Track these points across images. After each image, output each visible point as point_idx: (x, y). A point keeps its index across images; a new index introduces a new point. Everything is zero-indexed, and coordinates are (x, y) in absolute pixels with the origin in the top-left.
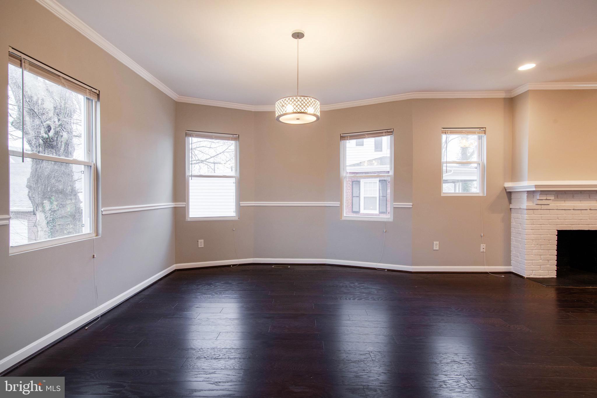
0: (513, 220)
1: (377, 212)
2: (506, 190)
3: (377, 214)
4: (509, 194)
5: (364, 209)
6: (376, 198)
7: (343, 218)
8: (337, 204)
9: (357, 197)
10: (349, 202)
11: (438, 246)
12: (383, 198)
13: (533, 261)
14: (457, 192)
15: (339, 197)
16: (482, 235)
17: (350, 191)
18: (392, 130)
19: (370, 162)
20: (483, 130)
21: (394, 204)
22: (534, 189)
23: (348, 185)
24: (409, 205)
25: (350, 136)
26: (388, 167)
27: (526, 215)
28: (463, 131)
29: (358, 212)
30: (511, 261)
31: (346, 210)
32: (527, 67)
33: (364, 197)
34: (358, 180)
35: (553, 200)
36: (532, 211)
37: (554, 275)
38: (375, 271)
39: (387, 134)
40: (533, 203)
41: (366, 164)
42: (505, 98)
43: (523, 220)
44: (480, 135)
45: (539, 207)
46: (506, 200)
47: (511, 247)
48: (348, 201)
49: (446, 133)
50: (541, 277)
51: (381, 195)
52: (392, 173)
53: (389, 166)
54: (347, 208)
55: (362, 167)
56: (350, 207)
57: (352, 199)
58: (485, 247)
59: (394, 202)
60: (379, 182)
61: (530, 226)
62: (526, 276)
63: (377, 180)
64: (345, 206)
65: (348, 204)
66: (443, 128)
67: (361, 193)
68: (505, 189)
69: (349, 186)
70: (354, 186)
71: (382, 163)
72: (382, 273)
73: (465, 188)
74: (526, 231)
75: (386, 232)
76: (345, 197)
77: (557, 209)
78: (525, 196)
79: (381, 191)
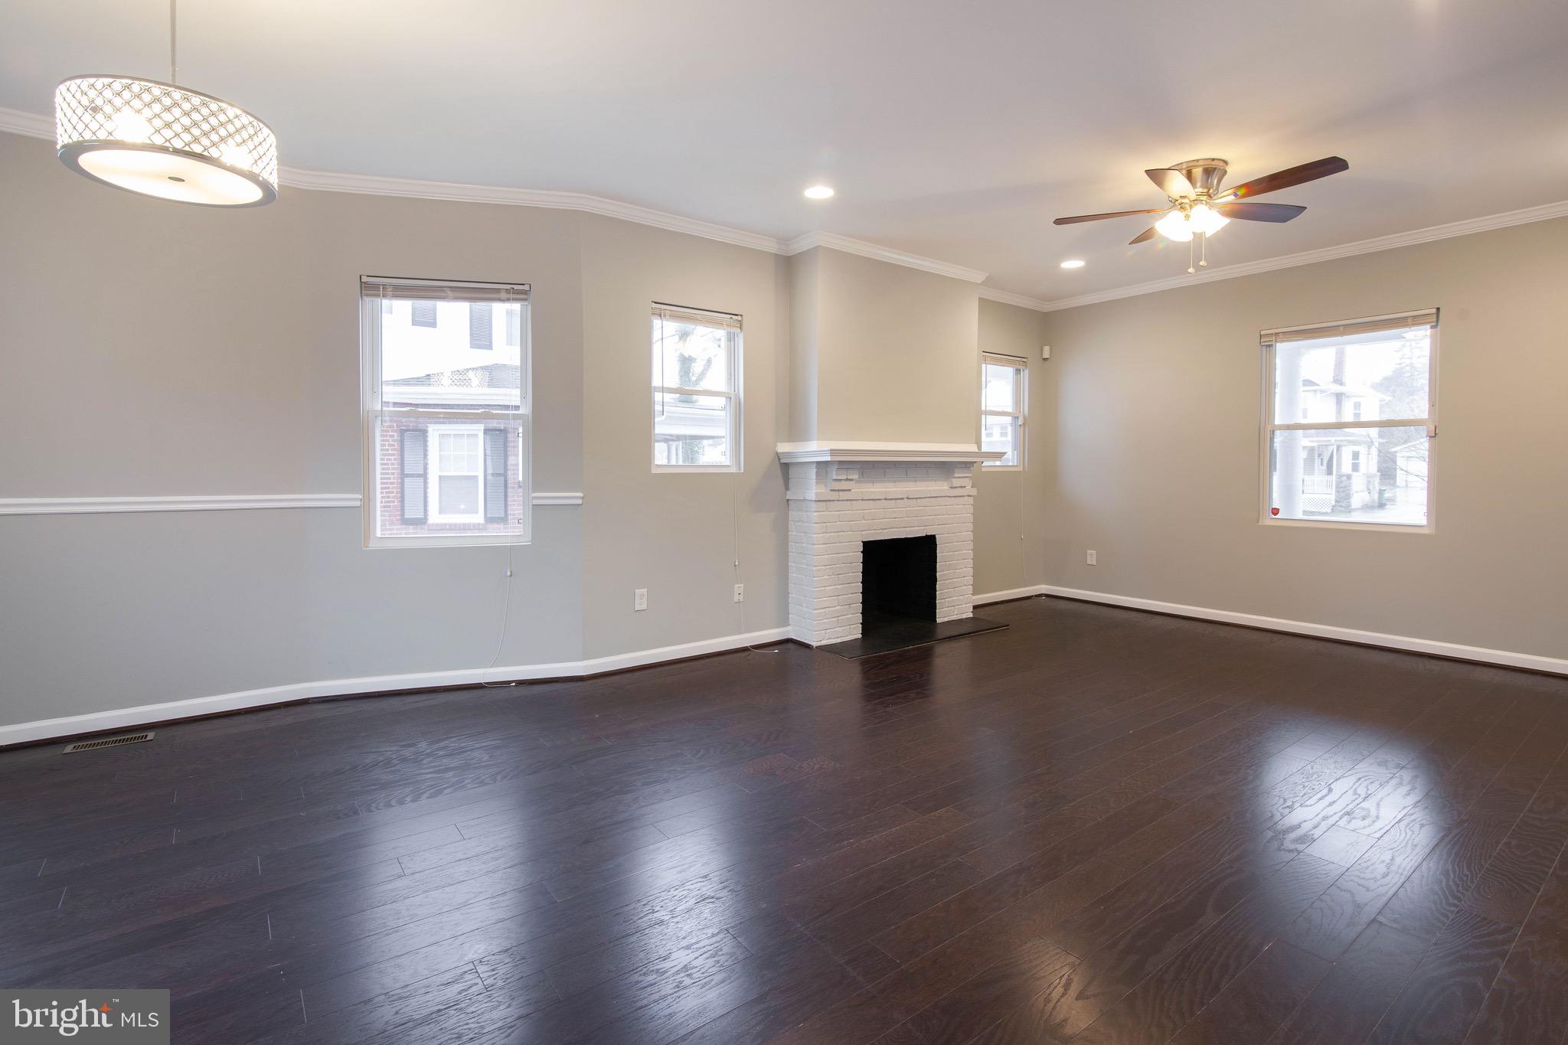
0: (792, 526)
1: (479, 518)
2: (779, 459)
3: (479, 524)
4: (786, 468)
5: (441, 511)
6: (475, 478)
7: (373, 545)
8: (352, 499)
9: (419, 476)
10: (393, 493)
11: (645, 599)
12: (499, 480)
13: (827, 609)
14: (673, 462)
15: (359, 476)
16: (737, 563)
17: (395, 459)
18: (526, 288)
19: (461, 377)
20: (737, 320)
21: (534, 495)
22: (828, 458)
23: (388, 441)
24: (574, 497)
25: (396, 288)
26: (513, 395)
27: (816, 514)
28: (698, 317)
29: (421, 522)
30: (790, 616)
31: (382, 516)
32: (820, 192)
33: (440, 477)
34: (421, 426)
35: (857, 481)
36: (824, 503)
37: (857, 634)
38: (480, 692)
39: (512, 296)
40: (826, 486)
41: (446, 381)
42: (776, 255)
43: (811, 525)
44: (733, 330)
45: (834, 496)
46: (780, 481)
47: (790, 585)
48: (389, 488)
49: (660, 315)
50: (839, 640)
51: (490, 471)
52: (526, 410)
53: (518, 392)
54: (387, 511)
55: (431, 389)
56: (395, 506)
57: (402, 484)
58: (741, 591)
59: (534, 491)
60: (484, 433)
61: (823, 537)
62: (815, 644)
63: (480, 428)
64: (378, 505)
65: (389, 497)
66: (656, 303)
67: (430, 467)
68: (778, 456)
69: (389, 445)
70: (407, 444)
71: (492, 383)
72: (502, 694)
73: (690, 454)
74: (815, 546)
75: (511, 575)
76: (378, 476)
77: (862, 500)
78: (813, 471)
79: (489, 459)
